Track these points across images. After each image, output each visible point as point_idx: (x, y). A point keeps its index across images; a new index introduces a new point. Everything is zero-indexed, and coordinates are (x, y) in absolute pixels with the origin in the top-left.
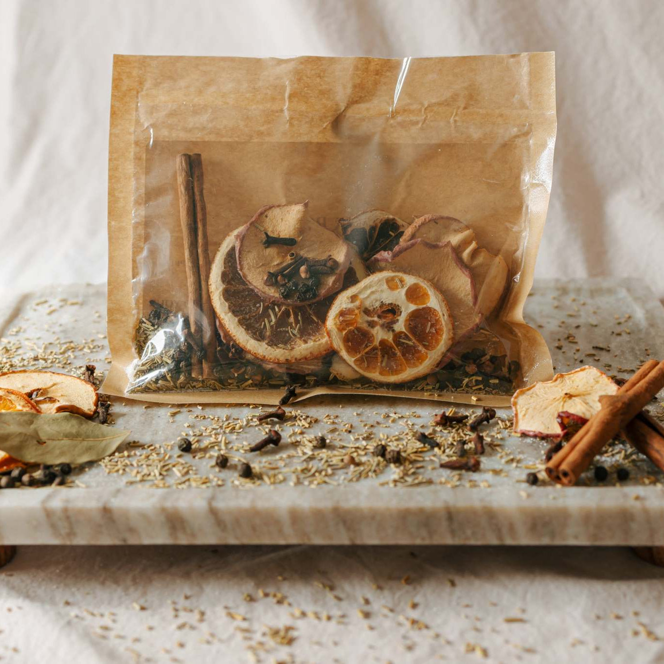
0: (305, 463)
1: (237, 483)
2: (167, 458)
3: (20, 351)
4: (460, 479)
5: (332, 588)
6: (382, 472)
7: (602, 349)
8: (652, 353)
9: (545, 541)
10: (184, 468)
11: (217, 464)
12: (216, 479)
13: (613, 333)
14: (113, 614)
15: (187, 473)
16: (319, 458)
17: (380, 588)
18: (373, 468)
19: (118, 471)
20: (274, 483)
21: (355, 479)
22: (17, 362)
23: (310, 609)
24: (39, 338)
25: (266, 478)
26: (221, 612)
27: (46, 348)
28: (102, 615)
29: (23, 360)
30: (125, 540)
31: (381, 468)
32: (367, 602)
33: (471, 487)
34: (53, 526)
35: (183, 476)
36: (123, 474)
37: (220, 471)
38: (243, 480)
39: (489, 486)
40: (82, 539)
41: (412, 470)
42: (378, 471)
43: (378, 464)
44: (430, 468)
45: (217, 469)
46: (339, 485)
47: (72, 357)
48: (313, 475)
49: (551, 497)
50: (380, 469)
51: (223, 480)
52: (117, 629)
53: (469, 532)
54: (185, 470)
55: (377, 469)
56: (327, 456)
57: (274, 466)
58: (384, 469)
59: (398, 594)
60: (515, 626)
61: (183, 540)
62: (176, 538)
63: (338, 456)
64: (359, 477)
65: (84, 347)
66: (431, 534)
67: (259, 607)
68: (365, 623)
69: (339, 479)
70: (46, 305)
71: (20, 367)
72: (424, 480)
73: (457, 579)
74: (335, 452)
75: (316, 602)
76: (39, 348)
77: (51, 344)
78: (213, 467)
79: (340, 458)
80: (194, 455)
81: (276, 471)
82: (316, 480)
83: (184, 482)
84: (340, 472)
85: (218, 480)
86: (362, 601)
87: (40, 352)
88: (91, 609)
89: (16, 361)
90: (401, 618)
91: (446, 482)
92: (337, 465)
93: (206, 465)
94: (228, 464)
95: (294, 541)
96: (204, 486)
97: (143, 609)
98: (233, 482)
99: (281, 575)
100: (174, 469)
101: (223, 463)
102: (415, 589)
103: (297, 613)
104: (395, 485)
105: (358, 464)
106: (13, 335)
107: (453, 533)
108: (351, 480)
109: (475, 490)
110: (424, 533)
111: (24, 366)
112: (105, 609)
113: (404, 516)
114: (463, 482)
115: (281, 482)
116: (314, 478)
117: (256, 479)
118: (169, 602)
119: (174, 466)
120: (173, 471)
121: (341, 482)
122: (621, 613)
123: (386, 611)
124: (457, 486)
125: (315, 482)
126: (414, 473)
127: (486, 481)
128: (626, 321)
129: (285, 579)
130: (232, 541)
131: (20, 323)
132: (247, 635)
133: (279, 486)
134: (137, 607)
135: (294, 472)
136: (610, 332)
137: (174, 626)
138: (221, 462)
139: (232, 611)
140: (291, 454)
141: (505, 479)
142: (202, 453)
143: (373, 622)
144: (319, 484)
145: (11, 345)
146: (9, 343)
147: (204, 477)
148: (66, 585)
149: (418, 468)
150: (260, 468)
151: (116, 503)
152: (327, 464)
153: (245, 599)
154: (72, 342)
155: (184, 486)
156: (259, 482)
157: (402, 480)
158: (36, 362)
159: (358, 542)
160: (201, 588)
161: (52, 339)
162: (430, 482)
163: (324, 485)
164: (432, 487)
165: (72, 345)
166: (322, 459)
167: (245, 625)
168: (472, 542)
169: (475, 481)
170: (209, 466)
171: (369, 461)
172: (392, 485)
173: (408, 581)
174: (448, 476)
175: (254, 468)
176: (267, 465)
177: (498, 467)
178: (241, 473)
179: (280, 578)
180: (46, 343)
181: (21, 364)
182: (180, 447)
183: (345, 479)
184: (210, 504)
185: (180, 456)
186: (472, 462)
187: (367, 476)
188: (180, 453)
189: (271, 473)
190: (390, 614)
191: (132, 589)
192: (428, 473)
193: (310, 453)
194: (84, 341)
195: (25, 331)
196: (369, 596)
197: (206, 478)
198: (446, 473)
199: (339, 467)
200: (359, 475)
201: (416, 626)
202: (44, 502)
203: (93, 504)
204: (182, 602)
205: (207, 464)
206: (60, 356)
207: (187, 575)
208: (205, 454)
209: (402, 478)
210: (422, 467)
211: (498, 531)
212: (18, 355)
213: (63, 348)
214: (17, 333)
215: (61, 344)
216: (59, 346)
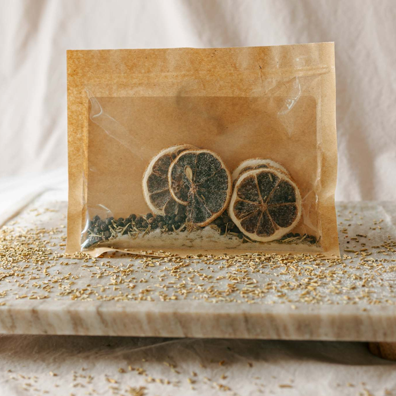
3: (13, 233)
5: (175, 366)
7: (362, 236)
8: (392, 238)
9: (307, 337)
13: (370, 228)
14: (36, 378)
17: (204, 366)
23: (158, 377)
24: (26, 227)
26: (103, 378)
27: (28, 231)
28: (29, 378)
29: (12, 237)
32: (195, 375)
52: (37, 386)
59: (215, 371)
60: (286, 390)
65: (51, 231)
67: (127, 376)
68: (191, 386)
70: (36, 212)
71: (9, 240)
73: (253, 363)
75: (163, 373)
76: (24, 231)
77: (32, 230)
86: (192, 374)
87: (24, 233)
88: (24, 374)
89: (8, 238)
90: (215, 384)
97: (55, 375)
99: (145, 358)
102: (227, 368)
103: (149, 379)
106: (11, 225)
107: (249, 331)
112: (32, 375)
113: (218, 318)
118: (72, 372)
122: (354, 383)
123: (206, 380)
128: (380, 223)
129: (147, 361)
130: (112, 334)
131: (18, 219)
132: (116, 391)
134: (52, 374)
136: (368, 228)
137: (72, 385)
139: (110, 378)
143: (196, 386)
146: (7, 229)
148: (13, 362)
151: (41, 308)
153: (119, 371)
154: (44, 229)
158: (20, 238)
159: (190, 335)
160: (94, 365)
161: (34, 227)
165: (44, 230)
167: (116, 385)
173: (223, 363)
179: (144, 360)
180: (29, 229)
181: (10, 239)
184: (98, 309)
190: (208, 382)
191: (52, 365)
194: (51, 229)
195: (19, 223)
196: (197, 371)
201: (223, 389)
204: (80, 372)
206: (35, 236)
207: (87, 357)
211: (277, 330)
212: (10, 235)
213: (38, 231)
214: (14, 224)
215: (37, 230)
216: (36, 231)
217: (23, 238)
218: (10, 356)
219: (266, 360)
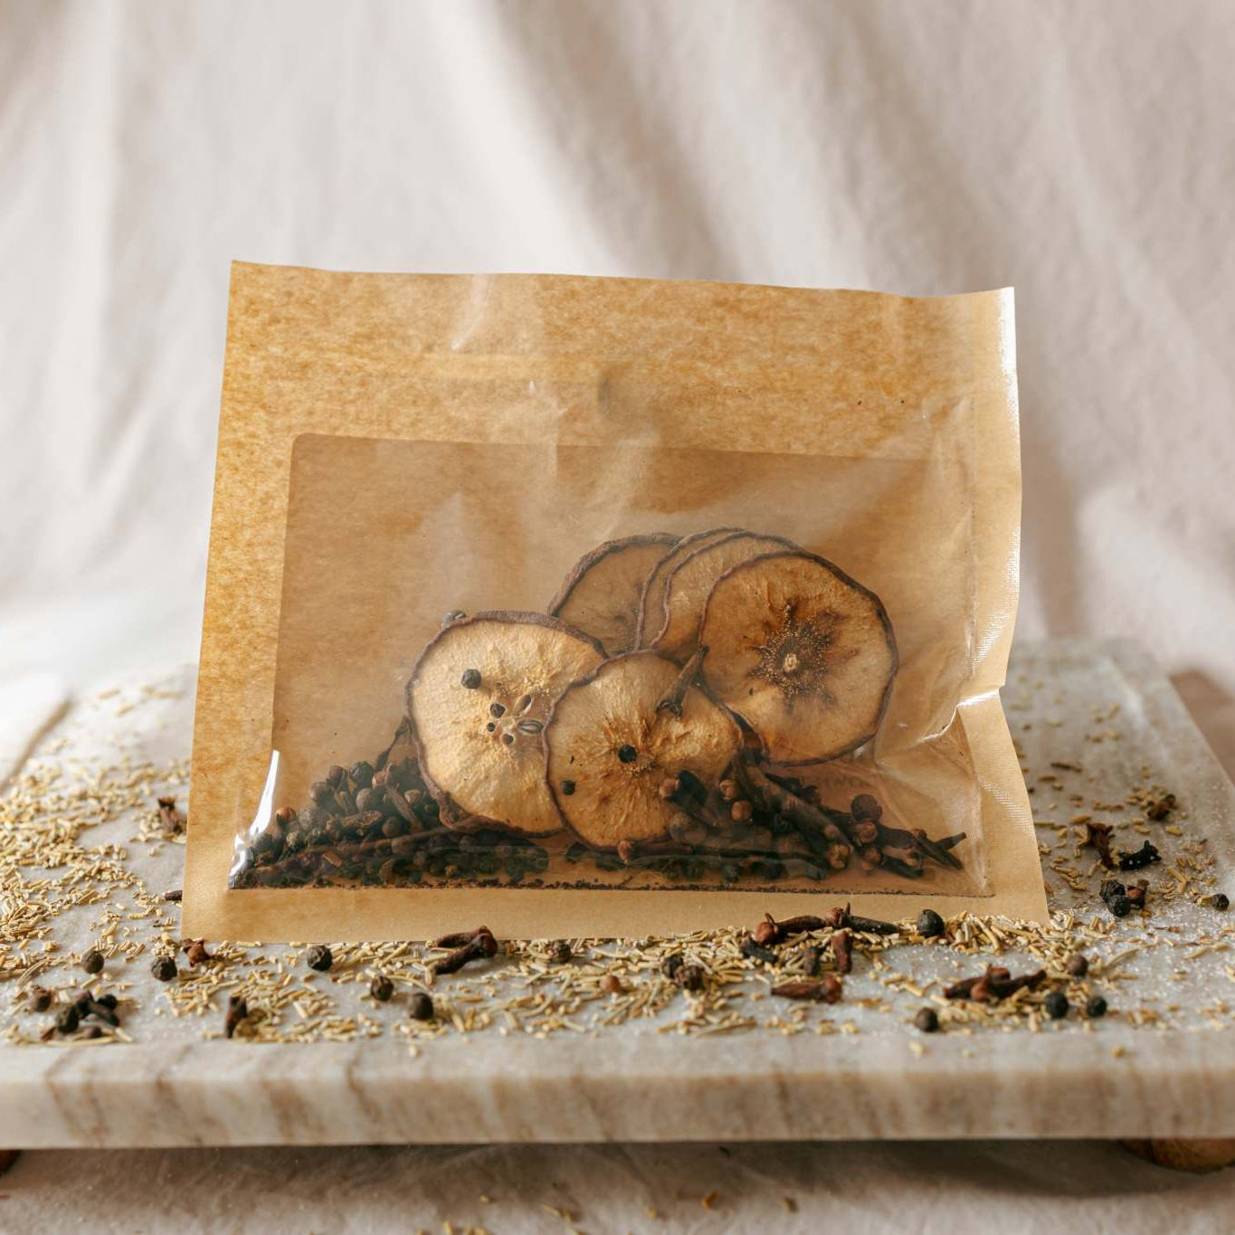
0: (530, 989)
1: (405, 1029)
2: (286, 982)
3: (58, 783)
4: (804, 1019)
5: (576, 1217)
6: (667, 1006)
7: (1067, 768)
9: (956, 1132)
10: (313, 1002)
11: (372, 993)
12: (367, 1023)
13: (1087, 737)
15: (317, 1012)
16: (558, 980)
17: (661, 1215)
18: (651, 999)
19: (194, 1009)
20: (469, 1031)
21: (616, 1021)
22: (49, 803)
24: (94, 759)
25: (457, 1021)
27: (104, 777)
29: (60, 799)
30: (198, 1140)
31: (666, 998)
33: (824, 1033)
34: (68, 1116)
35: (311, 1017)
36: (203, 1015)
37: (378, 1007)
38: (416, 1024)
39: (857, 1032)
40: (120, 1139)
41: (721, 1002)
42: (659, 1003)
43: (661, 991)
44: (753, 996)
45: (373, 1003)
46: (588, 1031)
47: (147, 792)
48: (543, 1013)
49: (966, 1052)
50: (663, 1000)
51: (381, 1026)
53: (818, 1119)
54: (316, 1005)
55: (657, 999)
56: (572, 975)
57: (475, 997)
58: (670, 1000)
59: (694, 1227)
61: (304, 1138)
62: (291, 1135)
63: (592, 975)
64: (625, 1016)
65: (170, 775)
66: (750, 1121)
69: (588, 1021)
70: (117, 699)
71: (53, 812)
72: (741, 1021)
73: (800, 1197)
74: (588, 969)
76: (92, 776)
77: (113, 769)
78: (364, 999)
79: (596, 979)
80: (336, 975)
81: (478, 1006)
82: (547, 1022)
83: (311, 1030)
84: (593, 1006)
85: (372, 1025)
87: (92, 784)
89: (47, 802)
91: (781, 1024)
92: (589, 993)
93: (352, 995)
94: (394, 993)
95: (503, 1136)
96: (345, 1037)
98: (398, 1028)
99: (486, 1192)
100: (296, 1005)
101: (384, 991)
102: (725, 1215)
104: (688, 1032)
105: (624, 991)
106: (50, 754)
107: (789, 1119)
108: (610, 1022)
109: (830, 1040)
110: (737, 1120)
111: (59, 810)
113: (701, 1091)
114: (810, 1022)
115: (484, 1027)
116: (543, 1019)
117: (440, 1021)
119: (296, 999)
120: (294, 1008)
121: (591, 1026)
124: (798, 1032)
125: (546, 1028)
126: (723, 1008)
127: (852, 1021)
128: (1111, 716)
129: (492, 1200)
130: (392, 1138)
131: (68, 730)
133: (478, 1035)
135: (507, 1010)
136: (1081, 736)
138: (379, 991)
140: (508, 973)
141: (887, 1016)
142: (351, 971)
144: (551, 1030)
145: (44, 771)
146: (41, 768)
147: (348, 1019)
148: (102, 1216)
149: (731, 997)
150: (450, 1000)
151: (181, 1074)
152: (570, 990)
154: (150, 765)
155: (309, 1037)
156: (443, 1029)
157: (702, 1022)
158: (82, 804)
159: (619, 1137)
160: (342, 1219)
161: (118, 760)
162: (751, 1024)
163: (561, 1033)
164: (755, 1033)
165: (150, 771)
166: (562, 982)
168: (825, 1135)
169: (832, 1021)
170: (360, 996)
171: (645, 984)
172: (682, 1031)
173: (713, 1202)
174: (785, 1013)
175: (439, 1000)
176: (462, 994)
177: (873, 992)
178: (412, 1012)
179: (484, 1199)
180: (107, 766)
181: (55, 808)
182: (310, 961)
183: (599, 1020)
184: (349, 1072)
185: (309, 979)
186: (828, 985)
187: (639, 1015)
188: (312, 972)
189: (469, 1009)
191: (218, 1221)
192: (751, 1006)
193: (542, 970)
194: (171, 764)
195: (73, 746)
197: (352, 1022)
198: (781, 1005)
199: (591, 996)
200: (624, 1012)
202: (51, 1072)
203: (138, 1077)
205: (356, 994)
206: (125, 792)
207: (318, 1194)
208: (355, 974)
209: (701, 1017)
210: (740, 995)
211: (871, 1115)
212: (53, 790)
213: (134, 776)
214: (59, 749)
215: (130, 769)
216: (126, 773)
217: (92, 803)
218: (92, 1197)
219: (834, 1187)
